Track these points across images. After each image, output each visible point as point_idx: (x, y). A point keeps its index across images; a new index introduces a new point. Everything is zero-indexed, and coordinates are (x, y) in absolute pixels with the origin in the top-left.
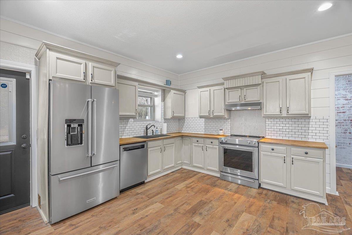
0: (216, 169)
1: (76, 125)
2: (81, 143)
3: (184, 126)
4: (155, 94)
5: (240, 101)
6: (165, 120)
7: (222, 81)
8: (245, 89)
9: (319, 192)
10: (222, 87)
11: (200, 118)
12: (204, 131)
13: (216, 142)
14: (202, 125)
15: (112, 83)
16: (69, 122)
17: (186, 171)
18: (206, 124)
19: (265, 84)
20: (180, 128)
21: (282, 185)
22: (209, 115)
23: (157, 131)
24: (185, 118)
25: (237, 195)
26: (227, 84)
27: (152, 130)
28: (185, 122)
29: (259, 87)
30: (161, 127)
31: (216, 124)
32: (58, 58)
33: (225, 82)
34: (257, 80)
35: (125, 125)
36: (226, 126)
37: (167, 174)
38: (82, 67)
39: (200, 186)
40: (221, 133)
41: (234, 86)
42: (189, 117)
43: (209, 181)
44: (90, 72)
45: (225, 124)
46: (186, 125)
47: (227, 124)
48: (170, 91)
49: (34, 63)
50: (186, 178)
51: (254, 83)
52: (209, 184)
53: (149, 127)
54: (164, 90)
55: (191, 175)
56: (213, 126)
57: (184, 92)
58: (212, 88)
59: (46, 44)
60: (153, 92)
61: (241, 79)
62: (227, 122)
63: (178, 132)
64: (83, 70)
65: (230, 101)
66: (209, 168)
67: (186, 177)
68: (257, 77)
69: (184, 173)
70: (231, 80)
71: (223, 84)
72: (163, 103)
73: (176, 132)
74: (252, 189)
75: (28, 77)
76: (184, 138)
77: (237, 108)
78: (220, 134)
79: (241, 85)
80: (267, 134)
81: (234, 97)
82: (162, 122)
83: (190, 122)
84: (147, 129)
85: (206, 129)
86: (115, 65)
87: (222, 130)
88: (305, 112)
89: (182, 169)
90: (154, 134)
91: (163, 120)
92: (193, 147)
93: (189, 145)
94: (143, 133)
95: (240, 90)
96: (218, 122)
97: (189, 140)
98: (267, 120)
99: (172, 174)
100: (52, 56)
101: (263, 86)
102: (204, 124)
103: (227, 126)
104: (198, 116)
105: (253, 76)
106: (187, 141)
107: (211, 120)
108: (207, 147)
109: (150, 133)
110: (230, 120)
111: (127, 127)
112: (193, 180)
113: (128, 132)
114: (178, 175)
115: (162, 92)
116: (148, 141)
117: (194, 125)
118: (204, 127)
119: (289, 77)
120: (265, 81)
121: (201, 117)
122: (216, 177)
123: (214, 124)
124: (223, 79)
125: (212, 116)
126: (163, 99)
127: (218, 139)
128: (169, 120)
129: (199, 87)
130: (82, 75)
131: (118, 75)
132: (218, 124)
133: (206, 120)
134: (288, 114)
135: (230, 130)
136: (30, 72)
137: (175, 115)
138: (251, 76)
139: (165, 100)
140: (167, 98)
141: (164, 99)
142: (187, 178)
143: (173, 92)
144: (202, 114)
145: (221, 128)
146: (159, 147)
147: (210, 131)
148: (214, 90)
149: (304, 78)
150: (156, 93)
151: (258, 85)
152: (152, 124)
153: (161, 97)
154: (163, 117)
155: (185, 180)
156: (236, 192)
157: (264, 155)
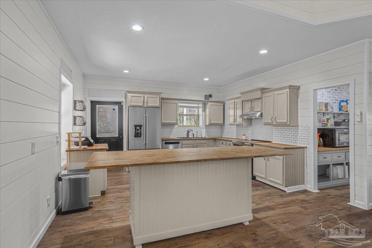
1: (139, 128)
2: (141, 137)
4: (199, 106)
5: (251, 111)
6: (205, 126)
7: (240, 95)
8: (253, 102)
10: (240, 100)
14: (235, 131)
15: (158, 104)
16: (136, 126)
19: (264, 98)
22: (234, 123)
23: (197, 134)
24: (225, 125)
26: (243, 98)
27: (193, 134)
28: (225, 128)
32: (132, 96)
34: (258, 94)
35: (172, 129)
38: (142, 98)
41: (247, 99)
44: (146, 100)
46: (225, 131)
47: (249, 130)
49: (124, 97)
51: (257, 98)
53: (189, 131)
54: (205, 103)
57: (223, 103)
58: (236, 101)
59: (127, 91)
63: (220, 136)
64: (142, 100)
71: (241, 97)
72: (204, 112)
75: (122, 104)
79: (251, 99)
82: (203, 128)
83: (228, 128)
84: (188, 132)
86: (160, 93)
90: (195, 137)
94: (186, 135)
95: (250, 102)
97: (219, 142)
98: (273, 127)
100: (129, 95)
105: (256, 91)
109: (191, 136)
110: (251, 127)
111: (173, 131)
113: (174, 134)
115: (203, 105)
118: (236, 133)
120: (264, 95)
124: (240, 93)
127: (231, 141)
129: (228, 100)
130: (142, 102)
131: (161, 98)
134: (276, 122)
135: (251, 136)
136: (123, 102)
141: (204, 110)
143: (210, 103)
145: (244, 134)
146: (192, 145)
149: (285, 93)
151: (260, 98)
152: (191, 129)
153: (202, 108)
154: (204, 124)
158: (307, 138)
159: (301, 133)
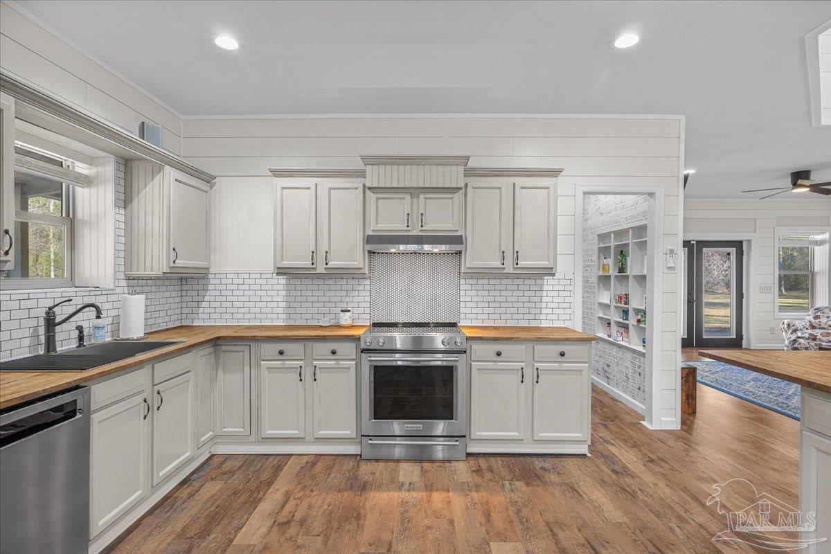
0: (349, 432)
3: (204, 304)
4: (77, 170)
5: (409, 229)
6: (132, 282)
7: (361, 165)
8: (422, 197)
9: (580, 433)
10: (357, 183)
11: (278, 274)
12: (283, 316)
13: (348, 349)
14: (275, 299)
17: (238, 464)
18: (293, 293)
19: (470, 189)
20: (184, 310)
21: (517, 436)
22: (314, 266)
23: (98, 328)
24: (207, 274)
25: (437, 497)
26: (375, 176)
27: (78, 328)
28: (210, 287)
29: (455, 196)
30: (114, 313)
31: (327, 293)
33: (369, 168)
34: (454, 176)
36: (356, 299)
37: (166, 498)
39: (320, 503)
40: (346, 319)
41: (395, 185)
42: (224, 270)
43: (336, 478)
45: (356, 293)
46: (212, 299)
47: (361, 293)
48: (161, 169)
50: (252, 492)
51: (447, 185)
52: (343, 486)
53: (61, 312)
54: (128, 159)
55: (265, 475)
56: (315, 299)
57: (208, 179)
58: (325, 183)
60: (67, 161)
61: (414, 167)
62: (361, 287)
63: (178, 324)
65: (381, 226)
66: (324, 433)
67: (253, 485)
68: (454, 168)
69: (232, 472)
70: (385, 164)
71: (361, 174)
72: (122, 211)
73: (171, 325)
74: (454, 464)
76: (223, 348)
77: (423, 248)
78: (343, 323)
79: (414, 185)
80: (462, 316)
81: (391, 216)
82: (118, 290)
83: (230, 287)
84: (51, 323)
85: (292, 311)
87: (349, 311)
88: (547, 263)
89: (216, 461)
90: (86, 342)
91: (123, 283)
92: (264, 373)
93: (247, 369)
95: (408, 196)
96: (333, 287)
97: (247, 353)
98: (462, 281)
99: (185, 492)
101: (466, 194)
102: (284, 293)
103: (361, 299)
104: (271, 269)
105: (446, 165)
106: (236, 355)
107: (309, 282)
108: (315, 367)
109: (66, 343)
110: (368, 280)
112: (283, 489)
114: (212, 488)
115: (117, 170)
116: (91, 378)
117: (246, 299)
118: (283, 305)
119: (521, 181)
120: (473, 182)
121: (281, 272)
122: (345, 455)
123: (321, 293)
124: (363, 158)
125: (321, 269)
126: (122, 197)
127: (355, 339)
128: (144, 282)
129: (277, 173)
132: (333, 293)
133: (292, 282)
134: (516, 266)
135: (368, 310)
137: (179, 262)
138: (441, 165)
139: (135, 202)
140: (142, 194)
141: (126, 198)
142: (258, 489)
143: (171, 173)
144: (286, 263)
145: (344, 306)
146: (140, 399)
147: (304, 316)
148: (330, 189)
149: (547, 188)
150: (81, 168)
151: (455, 190)
153: (111, 186)
154: (122, 268)
155: (254, 502)
156: (429, 488)
157: (478, 369)
158: (567, 305)
159: (550, 294)
